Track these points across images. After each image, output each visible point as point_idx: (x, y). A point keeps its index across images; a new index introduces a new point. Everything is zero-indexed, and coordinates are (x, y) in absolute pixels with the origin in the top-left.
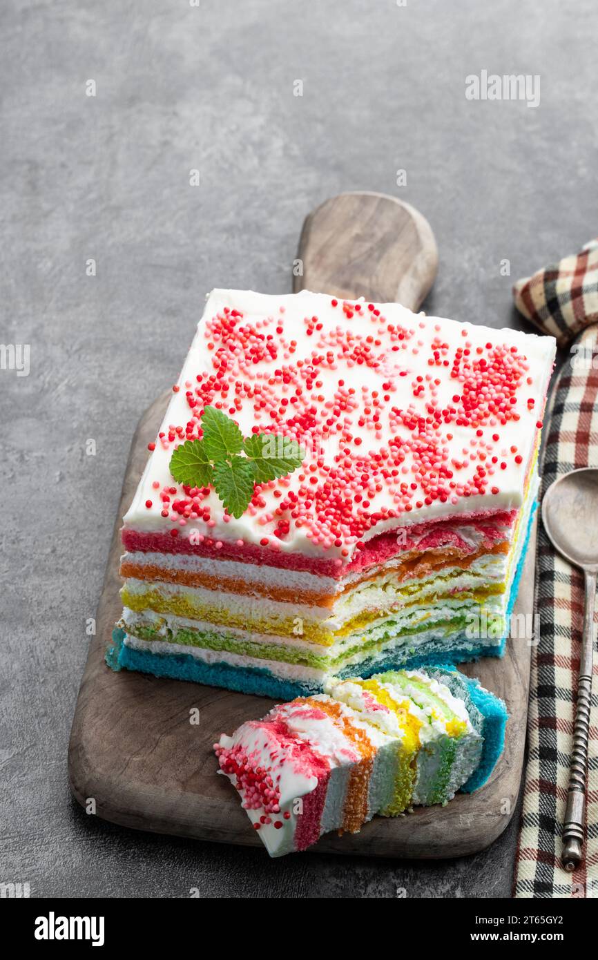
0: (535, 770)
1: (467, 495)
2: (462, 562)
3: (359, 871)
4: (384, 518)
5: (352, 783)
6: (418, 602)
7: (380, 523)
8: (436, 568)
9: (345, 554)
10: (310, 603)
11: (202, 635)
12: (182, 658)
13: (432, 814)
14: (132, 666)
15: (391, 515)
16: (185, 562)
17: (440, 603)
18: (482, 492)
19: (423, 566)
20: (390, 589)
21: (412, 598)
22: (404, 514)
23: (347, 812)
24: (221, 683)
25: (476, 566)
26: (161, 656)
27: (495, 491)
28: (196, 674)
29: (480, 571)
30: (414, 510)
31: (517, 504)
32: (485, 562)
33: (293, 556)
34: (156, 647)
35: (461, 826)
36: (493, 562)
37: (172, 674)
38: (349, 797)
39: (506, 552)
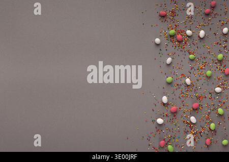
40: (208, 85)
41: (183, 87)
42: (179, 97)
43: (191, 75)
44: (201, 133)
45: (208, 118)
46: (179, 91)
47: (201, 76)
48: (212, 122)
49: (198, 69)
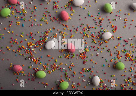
40: (103, 66)
41: (98, 29)
42: (82, 24)
43: (116, 40)
44: (31, 57)
45: (53, 67)
46: (91, 24)
47: (115, 56)
48: (48, 73)
49: (125, 50)
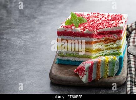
0: (129, 75)
1: (114, 27)
2: (114, 41)
3: (100, 89)
4: (101, 29)
5: (97, 67)
6: (107, 49)
7: (100, 29)
8: (110, 42)
9: (94, 32)
10: (89, 44)
11: (71, 54)
12: (68, 60)
13: (111, 78)
14: (60, 63)
15: (102, 28)
16: (67, 38)
17: (111, 50)
18: (117, 26)
19: (108, 41)
20: (103, 46)
21: (106, 48)
22: (104, 29)
23: (97, 74)
24: (75, 64)
25: (117, 42)
26: (64, 60)
27: (119, 26)
28: (70, 63)
29: (117, 43)
30: (106, 28)
31: (123, 29)
32: (118, 42)
33: (86, 34)
34: (64, 58)
35: (117, 79)
36: (119, 42)
37: (66, 63)
38: (97, 70)
39: (121, 39)
